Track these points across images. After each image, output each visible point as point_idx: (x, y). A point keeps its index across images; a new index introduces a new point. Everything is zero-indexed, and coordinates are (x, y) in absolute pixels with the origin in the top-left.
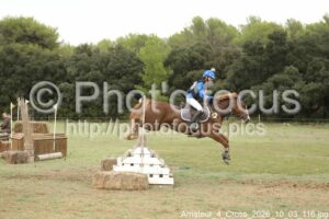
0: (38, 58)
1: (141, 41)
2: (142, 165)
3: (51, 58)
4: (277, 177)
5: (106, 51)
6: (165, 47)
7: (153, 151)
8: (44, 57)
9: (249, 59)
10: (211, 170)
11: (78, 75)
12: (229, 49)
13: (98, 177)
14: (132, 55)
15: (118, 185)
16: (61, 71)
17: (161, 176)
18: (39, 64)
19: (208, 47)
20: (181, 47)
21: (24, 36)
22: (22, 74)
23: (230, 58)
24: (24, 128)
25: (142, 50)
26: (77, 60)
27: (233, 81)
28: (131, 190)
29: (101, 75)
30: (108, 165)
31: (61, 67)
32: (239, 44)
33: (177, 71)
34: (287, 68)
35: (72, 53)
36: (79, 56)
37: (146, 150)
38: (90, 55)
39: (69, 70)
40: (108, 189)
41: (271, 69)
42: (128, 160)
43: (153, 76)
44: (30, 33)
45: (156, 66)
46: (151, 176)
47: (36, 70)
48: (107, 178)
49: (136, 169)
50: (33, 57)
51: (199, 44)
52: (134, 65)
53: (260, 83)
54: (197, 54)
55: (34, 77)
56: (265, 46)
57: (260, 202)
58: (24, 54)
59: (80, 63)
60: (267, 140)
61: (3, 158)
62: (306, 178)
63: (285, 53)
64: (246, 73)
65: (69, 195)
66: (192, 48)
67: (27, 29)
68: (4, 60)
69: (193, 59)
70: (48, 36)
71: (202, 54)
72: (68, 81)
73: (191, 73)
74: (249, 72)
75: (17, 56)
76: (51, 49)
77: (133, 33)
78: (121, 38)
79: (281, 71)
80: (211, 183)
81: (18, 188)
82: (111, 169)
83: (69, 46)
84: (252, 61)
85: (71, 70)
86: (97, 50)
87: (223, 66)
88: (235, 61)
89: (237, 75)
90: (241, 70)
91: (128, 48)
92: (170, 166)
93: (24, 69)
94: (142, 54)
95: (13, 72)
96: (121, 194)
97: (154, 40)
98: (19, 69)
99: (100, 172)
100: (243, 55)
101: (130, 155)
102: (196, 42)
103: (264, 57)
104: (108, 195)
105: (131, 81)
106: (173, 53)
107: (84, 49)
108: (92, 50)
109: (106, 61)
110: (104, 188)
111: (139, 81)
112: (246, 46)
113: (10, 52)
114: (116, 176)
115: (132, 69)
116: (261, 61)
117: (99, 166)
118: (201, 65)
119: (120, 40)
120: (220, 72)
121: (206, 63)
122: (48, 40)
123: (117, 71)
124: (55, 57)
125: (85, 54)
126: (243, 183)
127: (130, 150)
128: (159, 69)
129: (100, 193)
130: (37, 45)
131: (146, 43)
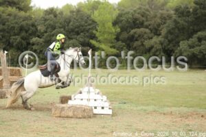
0: (15, 19)
2: (89, 100)
3: (26, 19)
4: (191, 110)
5: (69, 14)
6: (115, 10)
7: (98, 91)
8: (20, 18)
11: (46, 32)
12: (164, 12)
13: (56, 108)
14: (88, 17)
15: (71, 114)
16: (33, 29)
17: (103, 108)
18: (16, 23)
19: (147, 10)
20: (126, 10)
22: (3, 30)
24: (3, 73)
25: (96, 13)
26: (46, 20)
28: (80, 118)
30: (65, 100)
31: (33, 25)
33: (123, 29)
35: (42, 15)
36: (47, 17)
37: (91, 89)
38: (55, 16)
39: (39, 28)
40: (63, 117)
41: (196, 28)
42: (79, 96)
43: (104, 33)
45: (106, 26)
46: (95, 108)
47: (14, 27)
48: (63, 108)
49: (84, 103)
50: (12, 18)
51: (140, 8)
52: (90, 25)
54: (139, 16)
55: (12, 34)
56: (191, 10)
57: (174, 127)
58: (4, 16)
59: (47, 22)
64: (177, 31)
65: (34, 121)
66: (135, 11)
69: (136, 19)
71: (143, 16)
72: (39, 37)
73: (133, 31)
74: (179, 30)
76: (26, 12)
80: (139, 114)
82: (67, 102)
84: (181, 21)
85: (41, 28)
86: (61, 13)
87: (159, 25)
88: (168, 22)
89: (170, 32)
90: (173, 29)
91: (86, 11)
92: (110, 101)
93: (5, 27)
94: (96, 16)
96: (73, 121)
99: (58, 105)
100: (174, 17)
101: (81, 93)
102: (138, 7)
103: (190, 19)
104: (63, 121)
105: (87, 37)
106: (120, 15)
107: (51, 11)
108: (57, 13)
109: (68, 21)
110: (60, 117)
111: (93, 37)
112: (177, 10)
114: (69, 108)
115: (88, 27)
116: (187, 22)
117: (59, 101)
118: (142, 25)
119: (80, 4)
120: (156, 30)
121: (146, 23)
122: (23, 4)
123: (77, 30)
124: (29, 18)
125: (52, 16)
126: (164, 114)
127: (81, 89)
128: (109, 28)
129: (58, 120)
130: (14, 8)
131: (99, 7)
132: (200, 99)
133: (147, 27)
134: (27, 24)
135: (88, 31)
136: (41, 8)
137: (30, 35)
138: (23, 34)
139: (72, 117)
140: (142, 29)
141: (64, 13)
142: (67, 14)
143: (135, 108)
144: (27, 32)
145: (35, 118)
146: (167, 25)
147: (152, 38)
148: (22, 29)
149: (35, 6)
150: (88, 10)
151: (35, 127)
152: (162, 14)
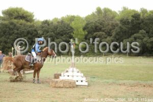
1: (72, 18)
2: (73, 76)
3: (31, 27)
4: (136, 82)
6: (84, 21)
7: (78, 70)
8: (27, 26)
9: (123, 27)
10: (105, 78)
11: (43, 34)
12: (113, 22)
13: (53, 82)
14: (68, 25)
15: (62, 85)
16: (35, 32)
17: (82, 81)
18: (25, 29)
19: (103, 21)
20: (91, 21)
21: (18, 16)
22: (18, 34)
23: (114, 26)
25: (73, 23)
26: (43, 27)
27: (115, 37)
28: (68, 88)
29: (54, 34)
30: (57, 76)
31: (35, 31)
32: (118, 20)
33: (89, 32)
34: (141, 31)
36: (44, 25)
37: (75, 69)
38: (49, 25)
39: (39, 32)
40: (57, 87)
41: (133, 31)
42: (66, 74)
43: (78, 35)
44: (21, 15)
45: (79, 30)
46: (77, 81)
48: (57, 81)
49: (70, 78)
50: (23, 26)
51: (99, 20)
53: (128, 38)
54: (99, 24)
56: (130, 21)
59: (43, 29)
60: (131, 65)
61: (9, 72)
62: (149, 82)
63: (140, 24)
64: (121, 33)
65: (39, 90)
66: (96, 22)
67: (20, 13)
68: (9, 27)
69: (97, 27)
70: (29, 16)
71: (101, 24)
73: (95, 34)
74: (123, 33)
75: (15, 26)
76: (31, 22)
77: (69, 15)
78: (63, 17)
79: (138, 32)
80: (104, 85)
81: (15, 86)
82: (59, 78)
83: (39, 21)
84: (124, 27)
85: (40, 32)
86: (52, 23)
87: (111, 30)
88: (117, 28)
89: (117, 34)
91: (66, 22)
93: (19, 32)
94: (73, 24)
95: (13, 33)
96: (64, 90)
97: (78, 18)
98: (16, 31)
99: (53, 80)
100: (120, 25)
101: (67, 72)
102: (97, 19)
104: (57, 90)
106: (87, 24)
107: (46, 22)
108: (50, 23)
109: (56, 28)
110: (55, 87)
112: (121, 21)
113: (12, 24)
114: (61, 81)
115: (68, 31)
116: (128, 28)
117: (53, 77)
118: (100, 30)
119: (63, 18)
120: (109, 33)
121: (103, 29)
122: (29, 18)
123: (61, 33)
124: (33, 26)
125: (46, 25)
126: (120, 85)
127: (67, 69)
128: (81, 32)
129: (54, 89)
130: (24, 20)
131: (75, 19)
132: (140, 75)
133: (103, 31)
134: (32, 30)
135: (68, 34)
136: (40, 20)
137: (34, 36)
138: (29, 36)
139: (62, 87)
140: (100, 32)
141: (54, 23)
142: (55, 23)
143: (101, 81)
144: (31, 34)
145: (39, 88)
146: (116, 29)
147: (106, 38)
148: (28, 33)
149: (36, 19)
150: (68, 21)
151: (40, 94)
152: (112, 23)
